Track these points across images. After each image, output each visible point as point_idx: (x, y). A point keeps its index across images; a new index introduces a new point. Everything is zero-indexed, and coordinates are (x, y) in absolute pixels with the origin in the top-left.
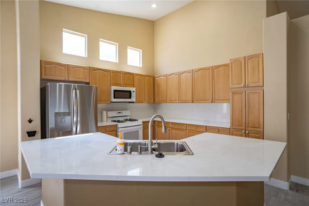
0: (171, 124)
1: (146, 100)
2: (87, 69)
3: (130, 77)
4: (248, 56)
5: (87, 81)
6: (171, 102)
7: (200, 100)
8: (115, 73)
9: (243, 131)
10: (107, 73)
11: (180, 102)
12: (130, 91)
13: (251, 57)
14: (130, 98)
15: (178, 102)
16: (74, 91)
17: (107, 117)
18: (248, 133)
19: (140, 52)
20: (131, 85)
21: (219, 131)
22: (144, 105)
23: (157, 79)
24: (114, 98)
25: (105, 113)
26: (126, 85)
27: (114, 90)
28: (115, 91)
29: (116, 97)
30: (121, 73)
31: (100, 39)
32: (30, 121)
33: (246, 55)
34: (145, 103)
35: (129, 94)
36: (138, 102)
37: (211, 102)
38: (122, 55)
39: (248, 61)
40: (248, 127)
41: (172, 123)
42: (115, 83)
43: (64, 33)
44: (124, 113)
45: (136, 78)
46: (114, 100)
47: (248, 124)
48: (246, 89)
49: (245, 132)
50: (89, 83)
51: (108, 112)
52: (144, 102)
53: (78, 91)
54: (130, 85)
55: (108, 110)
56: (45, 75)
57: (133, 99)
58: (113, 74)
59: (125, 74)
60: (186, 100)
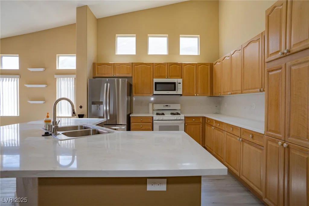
1: (199, 93)
2: (130, 65)
3: (177, 68)
5: (130, 75)
6: (224, 93)
8: (159, 65)
9: (280, 143)
10: (149, 66)
11: (231, 94)
12: (174, 83)
14: (174, 90)
15: (229, 93)
16: (106, 84)
17: (153, 110)
18: (288, 147)
19: (198, 38)
20: (179, 76)
21: (254, 138)
23: (215, 66)
24: (156, 90)
25: (151, 105)
26: (172, 77)
27: (155, 83)
28: (156, 83)
30: (165, 65)
31: (148, 35)
32: (81, 107)
34: (197, 95)
35: (173, 86)
36: (186, 94)
38: (173, 45)
42: (158, 75)
44: (172, 107)
45: (185, 69)
46: (155, 92)
50: (132, 77)
52: (195, 95)
53: (109, 84)
54: (177, 76)
55: (155, 103)
56: (98, 74)
57: (179, 91)
58: (157, 66)
59: (170, 65)
60: (236, 91)
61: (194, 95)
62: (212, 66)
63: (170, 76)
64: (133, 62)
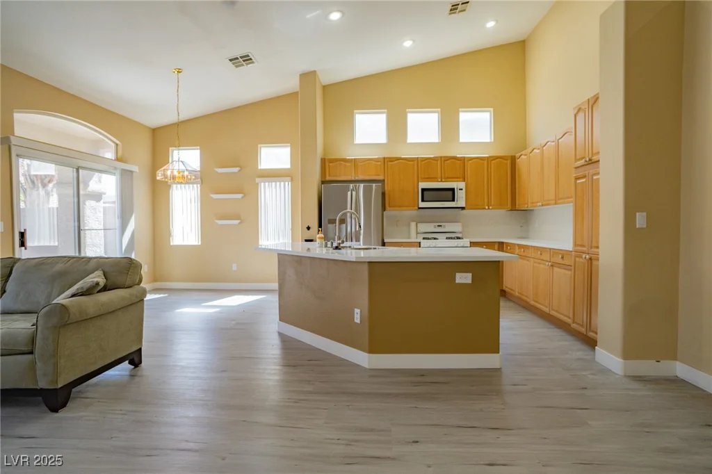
1: (493, 203)
2: (381, 162)
3: (457, 166)
4: (592, 99)
5: (381, 178)
6: (533, 204)
8: (427, 161)
10: (412, 163)
12: (453, 190)
13: (595, 100)
14: (453, 200)
15: (539, 204)
16: (349, 193)
17: (417, 233)
19: (490, 112)
20: (459, 178)
21: (564, 258)
23: (518, 161)
24: (423, 201)
25: (413, 225)
26: (448, 179)
28: (423, 190)
29: (425, 200)
30: (437, 160)
31: (407, 110)
32: (309, 228)
33: (590, 96)
34: (489, 208)
35: (451, 194)
36: (472, 205)
38: (449, 127)
42: (426, 177)
43: (357, 116)
44: (449, 227)
45: (469, 165)
46: (422, 205)
49: (586, 257)
50: (384, 180)
51: (419, 225)
52: (487, 207)
54: (457, 178)
55: (419, 221)
56: (329, 176)
57: (461, 201)
58: (424, 162)
59: (445, 161)
60: (549, 200)
61: (485, 209)
62: (513, 160)
63: (445, 178)
64: (386, 156)
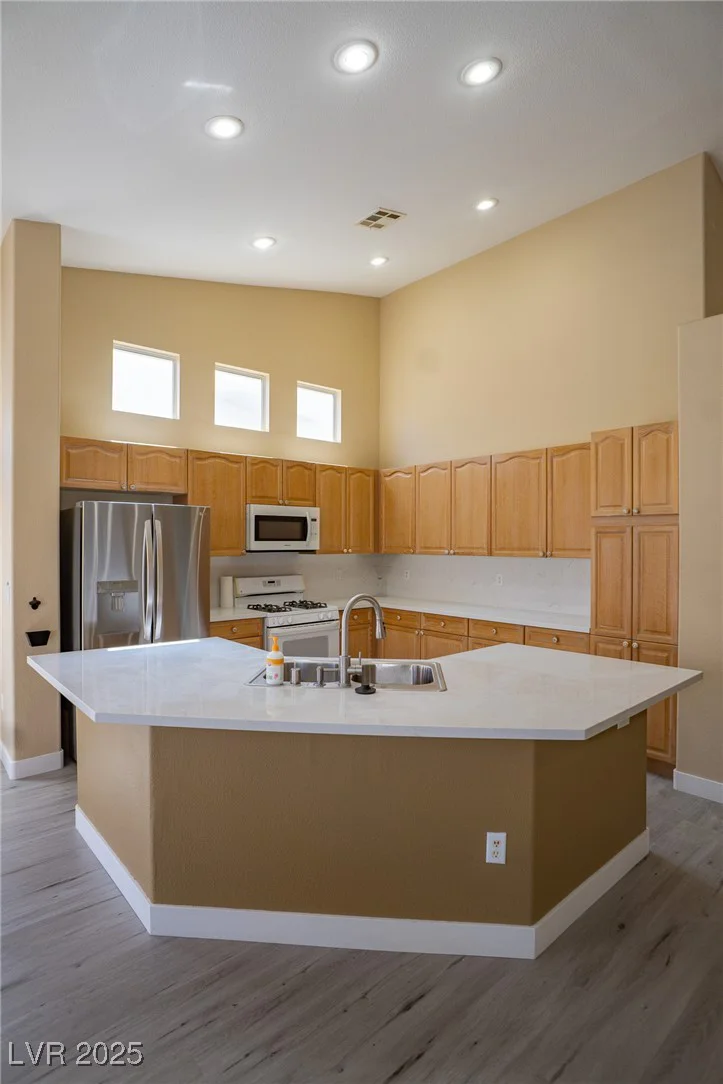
0: (423, 618)
1: (352, 544)
2: (180, 457)
3: (304, 477)
4: (640, 427)
5: (180, 490)
6: (428, 550)
7: (513, 549)
8: (262, 465)
9: (625, 643)
10: (236, 466)
11: (454, 554)
12: (304, 520)
13: (649, 430)
14: (303, 537)
15: (447, 552)
16: (148, 523)
17: (236, 596)
18: (638, 648)
19: (334, 394)
20: (308, 500)
21: (561, 642)
22: (348, 559)
23: (387, 479)
24: (257, 538)
25: (228, 582)
26: (293, 500)
27: (256, 517)
28: (258, 518)
29: (261, 536)
30: (276, 466)
31: (217, 364)
32: (35, 605)
33: (635, 423)
34: (348, 552)
35: (301, 527)
36: (325, 550)
37: (541, 554)
39: (640, 440)
40: (639, 630)
41: (430, 617)
42: (259, 494)
43: (115, 352)
44: (285, 584)
45: (322, 480)
46: (255, 545)
47: (639, 624)
48: (634, 521)
49: (630, 645)
50: (185, 496)
51: (238, 580)
52: (345, 550)
53: (158, 524)
54: (304, 499)
55: (239, 574)
57: (313, 542)
58: (256, 467)
59: (288, 468)
60: (473, 548)
61: (343, 552)
62: (377, 477)
63: (288, 500)
64: (189, 448)
